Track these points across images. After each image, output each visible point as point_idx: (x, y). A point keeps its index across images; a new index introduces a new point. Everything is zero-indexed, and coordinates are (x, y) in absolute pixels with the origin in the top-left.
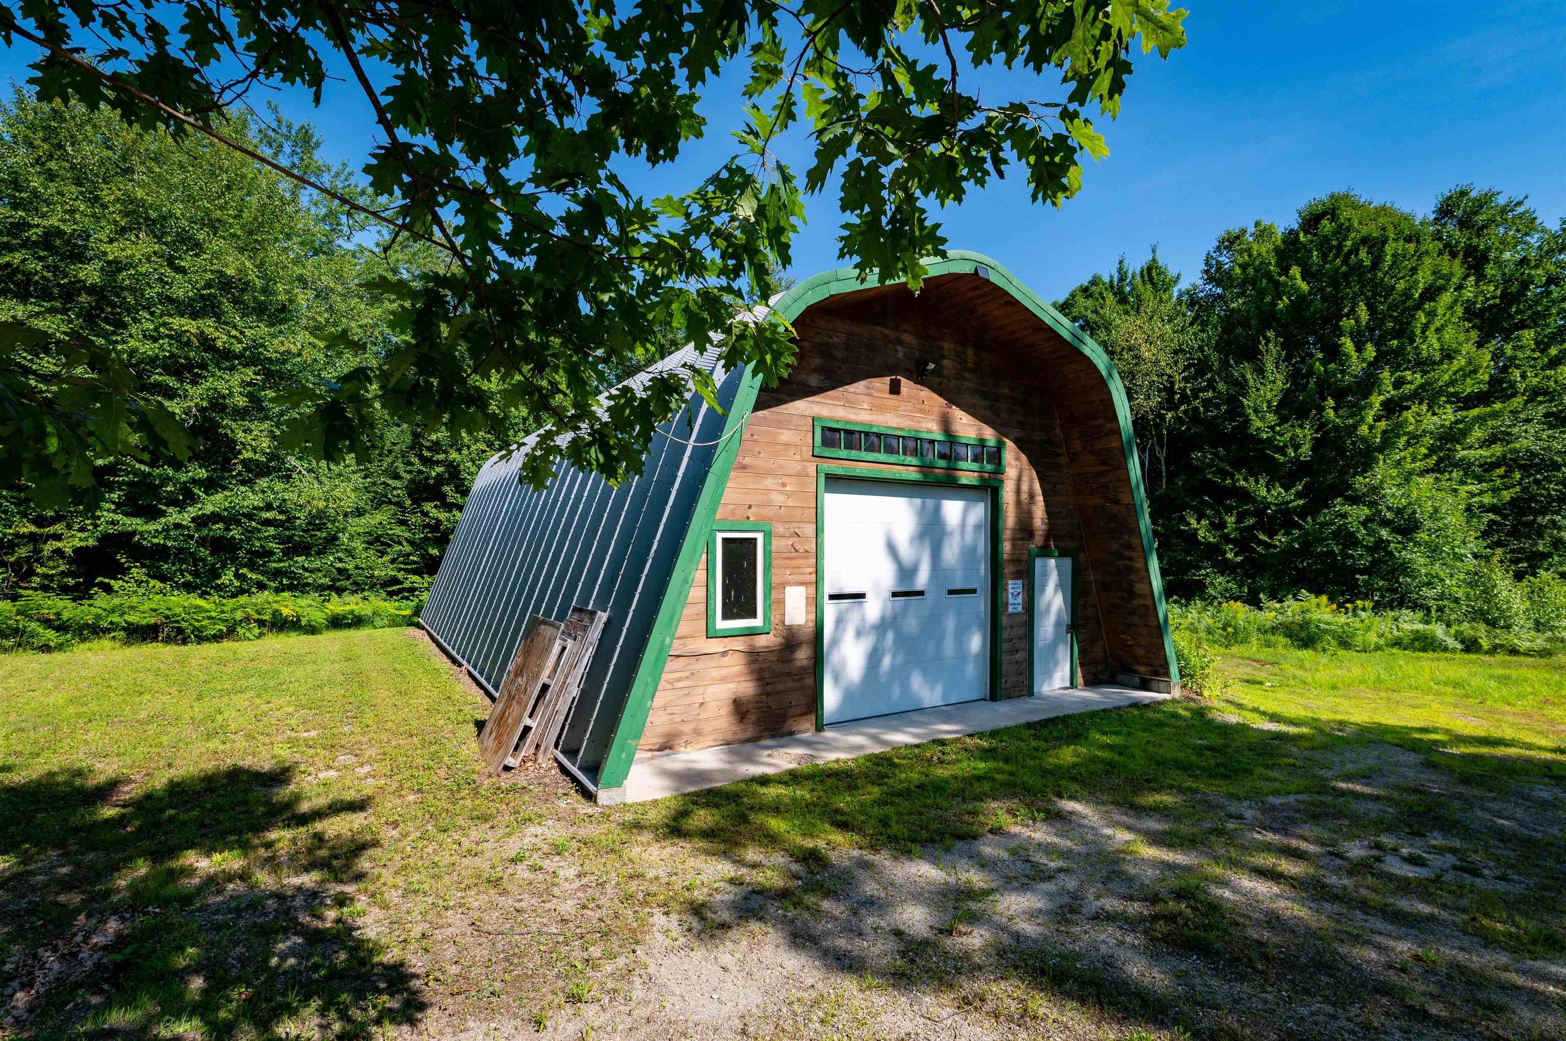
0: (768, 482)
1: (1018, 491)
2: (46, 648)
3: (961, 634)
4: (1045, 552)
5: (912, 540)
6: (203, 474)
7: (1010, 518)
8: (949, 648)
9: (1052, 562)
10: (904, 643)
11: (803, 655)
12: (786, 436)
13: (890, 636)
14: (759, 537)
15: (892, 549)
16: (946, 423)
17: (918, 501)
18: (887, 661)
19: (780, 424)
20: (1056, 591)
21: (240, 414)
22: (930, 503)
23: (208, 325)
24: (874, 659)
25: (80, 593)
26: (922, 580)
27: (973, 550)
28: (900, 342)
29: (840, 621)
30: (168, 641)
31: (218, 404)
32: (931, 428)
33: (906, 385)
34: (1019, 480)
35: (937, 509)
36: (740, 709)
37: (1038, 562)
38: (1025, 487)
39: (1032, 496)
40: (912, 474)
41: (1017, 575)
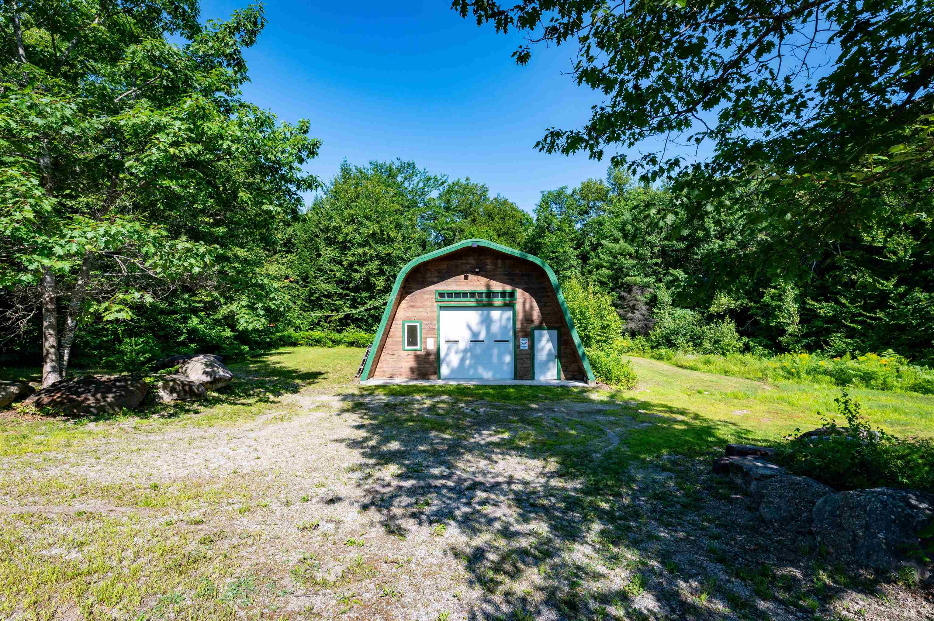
0: (421, 310)
1: (524, 307)
2: (329, 347)
3: (500, 356)
4: (540, 327)
5: (477, 324)
6: (367, 295)
7: (520, 316)
8: (495, 360)
9: (546, 332)
10: (474, 356)
11: (432, 358)
12: (426, 296)
13: (469, 354)
14: (418, 325)
15: (469, 327)
16: (488, 286)
17: (480, 312)
18: (468, 362)
19: (424, 293)
20: (548, 341)
21: (375, 276)
22: (485, 312)
23: (366, 249)
24: (462, 360)
25: (339, 332)
26: (482, 337)
27: (505, 327)
28: (468, 263)
29: (449, 349)
30: (357, 346)
31: (369, 273)
32: (483, 289)
33: (470, 276)
34: (524, 303)
35: (488, 314)
36: (412, 370)
37: (536, 332)
38: (528, 306)
39: (532, 307)
40: (473, 304)
41: (525, 336)
